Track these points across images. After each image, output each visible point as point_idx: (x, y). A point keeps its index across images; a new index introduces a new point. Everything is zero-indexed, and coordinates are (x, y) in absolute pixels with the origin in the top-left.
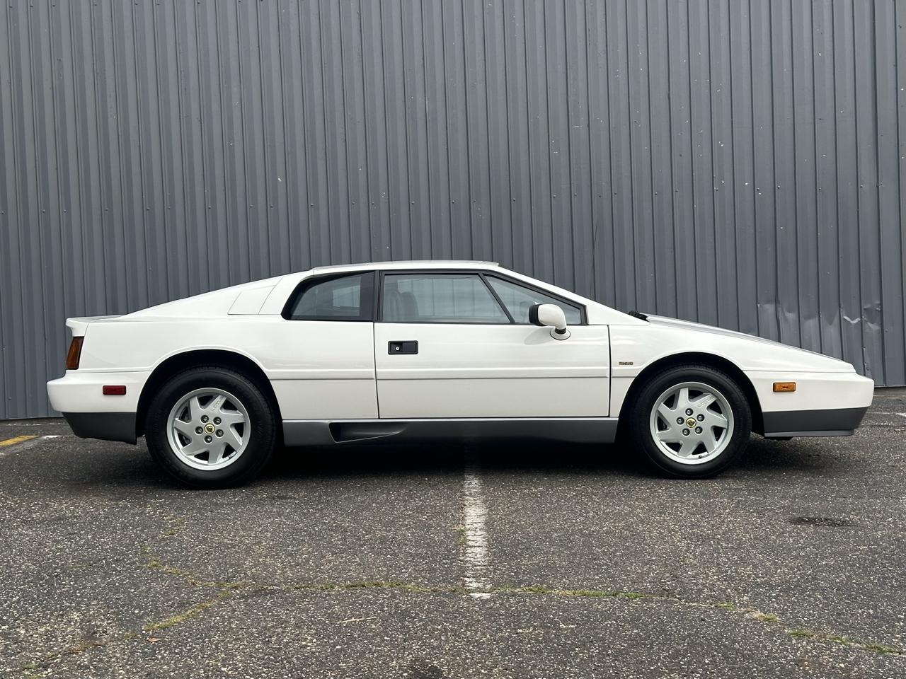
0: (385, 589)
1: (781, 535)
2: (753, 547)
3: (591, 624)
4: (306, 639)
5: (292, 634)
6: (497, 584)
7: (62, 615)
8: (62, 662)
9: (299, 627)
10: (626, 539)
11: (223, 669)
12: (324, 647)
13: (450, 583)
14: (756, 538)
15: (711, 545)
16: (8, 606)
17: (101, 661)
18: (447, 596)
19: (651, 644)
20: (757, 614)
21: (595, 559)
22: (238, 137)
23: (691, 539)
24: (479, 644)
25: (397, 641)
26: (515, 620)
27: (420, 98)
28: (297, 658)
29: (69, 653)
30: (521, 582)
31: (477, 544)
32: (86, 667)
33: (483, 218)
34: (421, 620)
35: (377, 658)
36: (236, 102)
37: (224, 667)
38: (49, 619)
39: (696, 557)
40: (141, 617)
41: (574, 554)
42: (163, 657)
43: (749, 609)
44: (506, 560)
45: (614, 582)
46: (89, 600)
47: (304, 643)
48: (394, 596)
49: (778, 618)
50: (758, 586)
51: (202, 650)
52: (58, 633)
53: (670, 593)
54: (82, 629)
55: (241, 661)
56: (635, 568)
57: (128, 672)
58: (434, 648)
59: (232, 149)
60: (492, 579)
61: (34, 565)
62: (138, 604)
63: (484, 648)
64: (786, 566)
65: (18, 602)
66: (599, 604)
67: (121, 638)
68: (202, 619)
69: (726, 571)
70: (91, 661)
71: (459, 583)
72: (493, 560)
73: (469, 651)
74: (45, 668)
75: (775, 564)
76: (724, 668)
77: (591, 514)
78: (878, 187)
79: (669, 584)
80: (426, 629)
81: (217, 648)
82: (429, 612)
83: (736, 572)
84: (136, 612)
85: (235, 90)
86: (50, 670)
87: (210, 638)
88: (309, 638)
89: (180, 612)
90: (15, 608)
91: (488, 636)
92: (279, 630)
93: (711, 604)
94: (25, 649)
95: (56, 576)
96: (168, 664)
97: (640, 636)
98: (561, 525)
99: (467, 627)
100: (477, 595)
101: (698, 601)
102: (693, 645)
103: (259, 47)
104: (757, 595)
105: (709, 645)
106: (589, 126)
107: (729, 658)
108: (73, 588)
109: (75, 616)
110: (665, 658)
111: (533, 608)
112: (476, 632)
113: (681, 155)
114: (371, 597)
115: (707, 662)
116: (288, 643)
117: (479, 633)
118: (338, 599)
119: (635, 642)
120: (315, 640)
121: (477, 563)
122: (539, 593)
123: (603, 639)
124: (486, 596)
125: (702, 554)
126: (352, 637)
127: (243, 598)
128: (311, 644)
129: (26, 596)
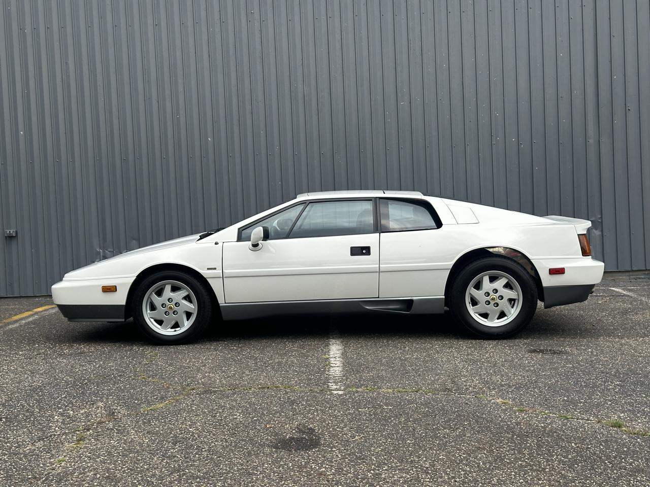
0: (281, 389)
1: (521, 359)
2: (503, 366)
3: (401, 406)
4: (236, 415)
5: (228, 412)
6: (347, 386)
7: (93, 404)
8: (97, 427)
9: (232, 409)
10: (427, 362)
11: (190, 429)
12: (247, 418)
13: (320, 386)
14: (505, 361)
15: (478, 365)
16: (60, 399)
17: (120, 426)
18: (318, 393)
19: (435, 416)
20: (500, 401)
21: (407, 373)
22: (182, 112)
23: (466, 362)
24: (336, 417)
25: (289, 415)
26: (358, 405)
27: (300, 86)
28: (232, 424)
29: (100, 423)
30: (362, 385)
31: (336, 365)
32: (112, 429)
33: (342, 163)
34: (303, 405)
35: (278, 423)
36: (181, 89)
37: (191, 428)
38: (86, 406)
39: (467, 371)
40: (139, 405)
41: (395, 370)
42: (155, 424)
43: (495, 398)
44: (354, 374)
45: (417, 385)
46: (107, 396)
47: (235, 417)
48: (287, 393)
49: (511, 402)
50: (502, 386)
51: (177, 420)
52: (92, 413)
53: (450, 390)
54: (106, 411)
55: (200, 426)
56: (430, 377)
57: (136, 431)
58: (310, 419)
59: (178, 119)
60: (345, 384)
61: (71, 378)
62: (136, 398)
63: (339, 419)
64: (520, 375)
65: (65, 397)
66: (407, 396)
67: (129, 415)
68: (175, 406)
69: (485, 378)
70: (114, 426)
71: (326, 386)
72: (346, 374)
73: (330, 420)
74: (88, 430)
75: (515, 374)
76: (475, 427)
77: (407, 348)
78: (599, 141)
79: (450, 386)
80: (305, 409)
81: (185, 419)
82: (307, 400)
83: (490, 379)
84: (136, 402)
85: (180, 81)
86: (91, 431)
87: (181, 414)
88: (238, 414)
89: (162, 402)
90: (65, 401)
91: (342, 412)
92: (221, 411)
93: (473, 396)
94: (75, 421)
95: (85, 384)
96: (159, 427)
97: (429, 412)
98: (388, 355)
99: (329, 408)
100: (335, 392)
101: (465, 394)
102: (459, 416)
103: (196, 53)
104: (500, 391)
105: (468, 416)
106: (410, 103)
107: (478, 422)
108: (97, 390)
109: (100, 404)
110: (442, 422)
111: (369, 398)
112: (335, 411)
113: (470, 121)
114: (273, 393)
115: (466, 424)
116: (226, 417)
117: (336, 411)
118: (254, 395)
119: (426, 415)
120: (241, 415)
121: (336, 376)
122: (373, 391)
123: (408, 413)
124: (341, 393)
125: (472, 369)
126: (263, 414)
127: (198, 394)
128: (239, 417)
129: (70, 394)
